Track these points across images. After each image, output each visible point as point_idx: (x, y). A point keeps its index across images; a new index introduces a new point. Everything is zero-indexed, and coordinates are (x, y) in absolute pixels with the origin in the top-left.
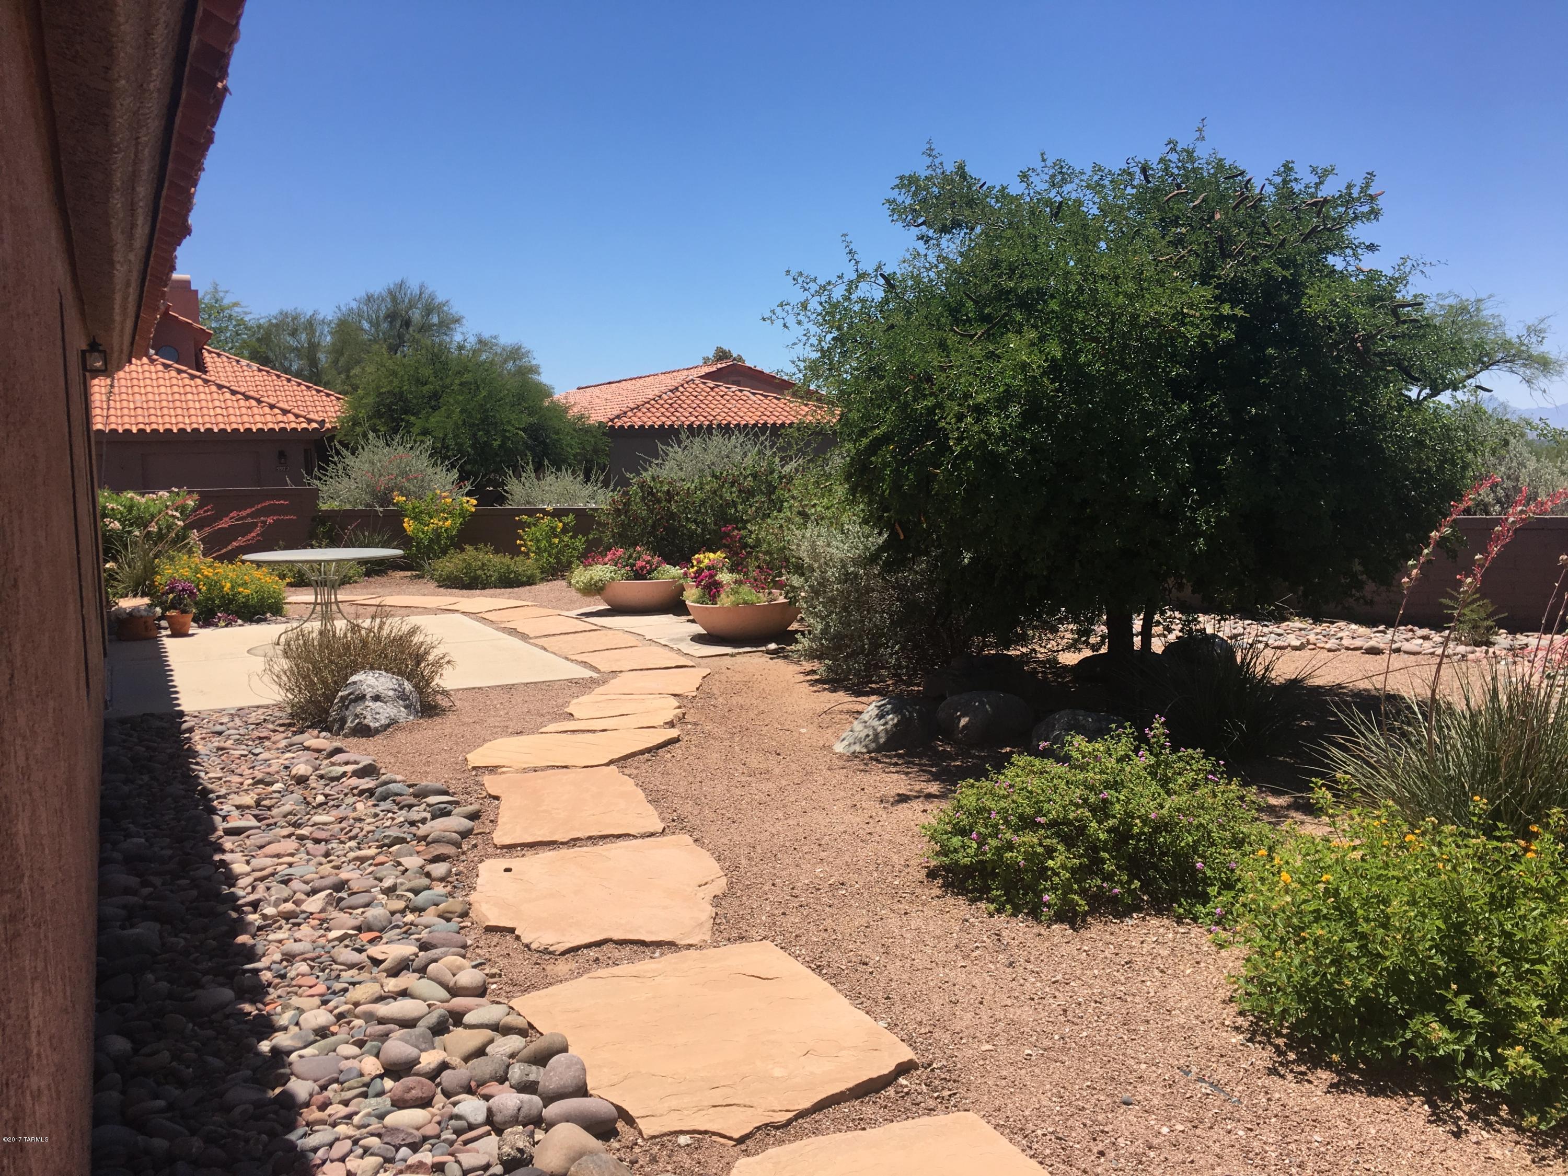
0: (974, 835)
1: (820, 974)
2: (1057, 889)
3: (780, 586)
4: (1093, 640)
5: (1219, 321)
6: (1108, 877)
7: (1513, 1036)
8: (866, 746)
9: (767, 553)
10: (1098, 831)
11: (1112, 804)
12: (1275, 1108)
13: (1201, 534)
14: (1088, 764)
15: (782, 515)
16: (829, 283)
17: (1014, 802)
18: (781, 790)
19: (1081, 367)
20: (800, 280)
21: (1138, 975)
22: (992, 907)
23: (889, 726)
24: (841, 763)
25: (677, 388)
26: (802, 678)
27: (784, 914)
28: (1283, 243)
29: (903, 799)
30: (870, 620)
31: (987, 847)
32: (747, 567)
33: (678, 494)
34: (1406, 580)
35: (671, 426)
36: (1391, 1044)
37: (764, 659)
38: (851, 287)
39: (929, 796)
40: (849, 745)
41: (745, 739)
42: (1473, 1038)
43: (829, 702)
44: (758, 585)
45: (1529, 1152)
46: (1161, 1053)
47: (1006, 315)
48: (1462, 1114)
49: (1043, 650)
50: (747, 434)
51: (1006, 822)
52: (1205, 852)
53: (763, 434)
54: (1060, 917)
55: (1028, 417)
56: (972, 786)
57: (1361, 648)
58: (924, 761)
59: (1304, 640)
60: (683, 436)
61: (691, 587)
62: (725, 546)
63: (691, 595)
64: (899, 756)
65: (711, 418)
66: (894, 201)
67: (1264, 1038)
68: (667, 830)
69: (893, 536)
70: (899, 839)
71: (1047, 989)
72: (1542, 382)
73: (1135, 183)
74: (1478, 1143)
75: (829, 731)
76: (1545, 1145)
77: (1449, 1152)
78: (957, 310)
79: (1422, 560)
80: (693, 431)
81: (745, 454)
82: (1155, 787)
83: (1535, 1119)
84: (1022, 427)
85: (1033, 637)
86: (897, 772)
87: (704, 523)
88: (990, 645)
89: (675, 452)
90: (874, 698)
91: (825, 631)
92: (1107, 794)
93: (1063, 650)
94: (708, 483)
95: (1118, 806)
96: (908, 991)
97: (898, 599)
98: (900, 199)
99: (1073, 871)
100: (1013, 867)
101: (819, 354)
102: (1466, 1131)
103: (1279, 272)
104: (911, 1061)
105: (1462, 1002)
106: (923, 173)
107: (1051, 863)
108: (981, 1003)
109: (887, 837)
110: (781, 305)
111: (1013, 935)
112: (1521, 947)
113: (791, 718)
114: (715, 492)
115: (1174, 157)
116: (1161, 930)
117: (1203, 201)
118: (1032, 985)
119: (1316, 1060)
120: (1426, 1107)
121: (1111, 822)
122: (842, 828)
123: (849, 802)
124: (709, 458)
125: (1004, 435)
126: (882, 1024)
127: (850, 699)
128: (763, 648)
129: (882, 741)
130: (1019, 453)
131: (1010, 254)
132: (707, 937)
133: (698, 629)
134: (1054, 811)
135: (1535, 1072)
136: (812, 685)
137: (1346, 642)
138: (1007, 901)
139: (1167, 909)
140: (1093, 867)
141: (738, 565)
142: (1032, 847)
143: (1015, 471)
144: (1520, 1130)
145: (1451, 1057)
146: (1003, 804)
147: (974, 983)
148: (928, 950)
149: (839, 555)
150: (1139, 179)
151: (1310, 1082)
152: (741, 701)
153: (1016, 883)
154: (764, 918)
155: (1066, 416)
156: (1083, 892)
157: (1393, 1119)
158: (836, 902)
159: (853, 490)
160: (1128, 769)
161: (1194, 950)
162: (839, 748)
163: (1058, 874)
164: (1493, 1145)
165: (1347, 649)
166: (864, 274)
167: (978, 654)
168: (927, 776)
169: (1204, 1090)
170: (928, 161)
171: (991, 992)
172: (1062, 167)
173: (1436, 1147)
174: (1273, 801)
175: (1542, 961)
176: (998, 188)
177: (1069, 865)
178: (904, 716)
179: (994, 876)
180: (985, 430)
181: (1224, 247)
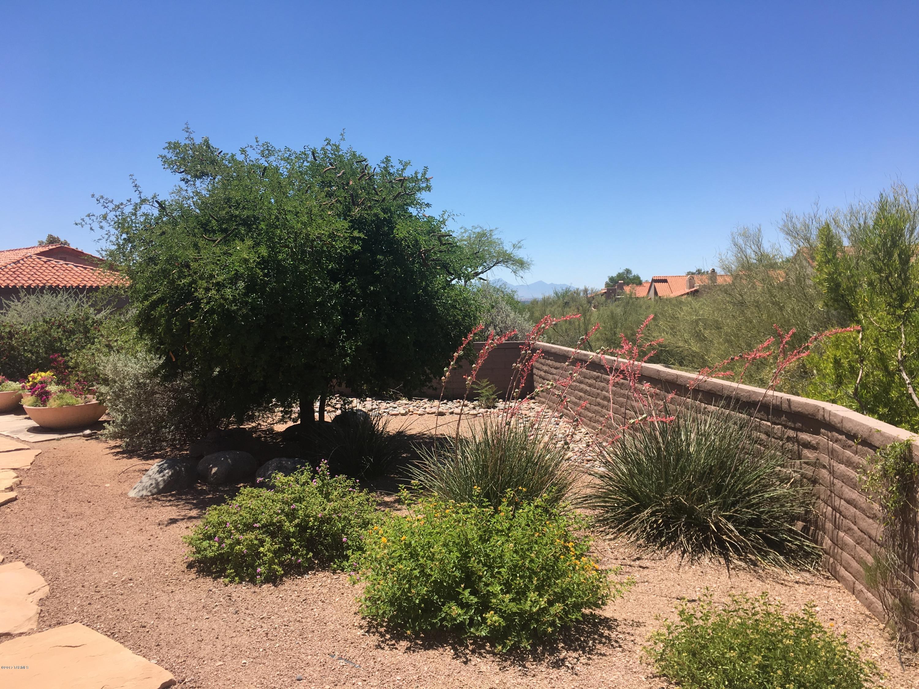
0: (216, 539)
1: (113, 638)
2: (266, 564)
3: (93, 392)
4: (293, 416)
5: (353, 240)
6: (295, 553)
7: (490, 607)
8: (150, 491)
9: (83, 371)
10: (289, 527)
11: (298, 511)
12: (378, 666)
13: (347, 355)
14: (284, 489)
15: (93, 347)
16: (122, 204)
17: (241, 515)
18: (91, 525)
19: (279, 261)
20: (102, 201)
21: (310, 606)
22: (227, 580)
23: (165, 478)
24: (132, 504)
25: (18, 261)
26: (108, 451)
27: (90, 604)
28: (384, 200)
29: (173, 521)
30: (154, 411)
31: (224, 545)
32: (69, 381)
33: (17, 333)
34: (443, 378)
35: (14, 287)
36: (435, 621)
37: (81, 441)
38: (136, 207)
39: (191, 518)
40: (139, 491)
41: (66, 494)
42: (473, 611)
43: (127, 465)
44: (77, 393)
45: (498, 665)
46: (320, 648)
47: (235, 229)
48: (468, 651)
49: (265, 424)
50: (70, 293)
51: (236, 528)
52: (348, 531)
53: (82, 293)
54: (267, 580)
55: (249, 289)
56: (216, 509)
57: (434, 413)
58: (189, 497)
59: (407, 410)
60: (22, 295)
61: (28, 395)
62: (55, 368)
63: (27, 402)
64: (172, 495)
65: (45, 282)
66: (165, 156)
67: (374, 630)
68: (6, 560)
69: (168, 359)
70: (171, 546)
71: (258, 623)
72: (521, 273)
73: (309, 160)
74: (475, 665)
75: (126, 484)
76: (506, 661)
77: (462, 673)
78: (206, 225)
79: (451, 367)
80: (30, 290)
81: (68, 306)
82: (320, 498)
83: (500, 648)
84: (246, 295)
85: (259, 416)
86: (171, 505)
87: (38, 352)
88: (233, 423)
89: (16, 305)
90: (158, 460)
91: (124, 421)
92: (295, 506)
93: (276, 423)
94: (40, 326)
95: (300, 512)
96: (172, 639)
97: (173, 398)
98: (169, 156)
99: (275, 552)
100: (240, 555)
101: (116, 247)
102: (470, 660)
103: (382, 215)
104: (171, 680)
105: (467, 593)
106: (183, 142)
107: (262, 549)
108: (217, 638)
109: (161, 547)
110: (89, 216)
111: (238, 595)
112: (493, 561)
113: (99, 477)
114: (45, 332)
115: (329, 147)
116: (324, 579)
117: (344, 173)
118: (249, 622)
119: (399, 637)
120: (452, 651)
121: (297, 521)
122: (131, 545)
123: (138, 528)
124: (42, 308)
125: (234, 300)
126: (155, 661)
127: (141, 462)
128: (81, 434)
129: (161, 487)
130: (245, 311)
131: (236, 195)
132: (34, 627)
133: (32, 423)
134: (264, 518)
135: (500, 623)
136: (116, 455)
137: (428, 410)
138: (236, 576)
139: (328, 567)
140: (287, 548)
141: (62, 380)
142: (251, 541)
143: (242, 321)
144: (495, 654)
145: (462, 623)
146: (234, 518)
147: (213, 627)
148: (186, 612)
149: (132, 371)
150: (310, 158)
151: (396, 649)
152: (63, 469)
153: (242, 564)
154: (75, 609)
155: (271, 289)
156: (281, 564)
157: (436, 660)
158: (126, 591)
159: (141, 332)
160: (307, 489)
161: (341, 587)
162: (132, 494)
163: (266, 555)
164: (482, 664)
165: (428, 413)
166: (145, 200)
167: (225, 428)
168: (190, 506)
169: (341, 664)
170: (186, 135)
171: (223, 630)
172: (268, 146)
173: (455, 671)
174: (387, 499)
175: (503, 567)
176: (230, 155)
177: (273, 549)
178: (175, 470)
179: (228, 561)
180: (223, 297)
181: (354, 200)
